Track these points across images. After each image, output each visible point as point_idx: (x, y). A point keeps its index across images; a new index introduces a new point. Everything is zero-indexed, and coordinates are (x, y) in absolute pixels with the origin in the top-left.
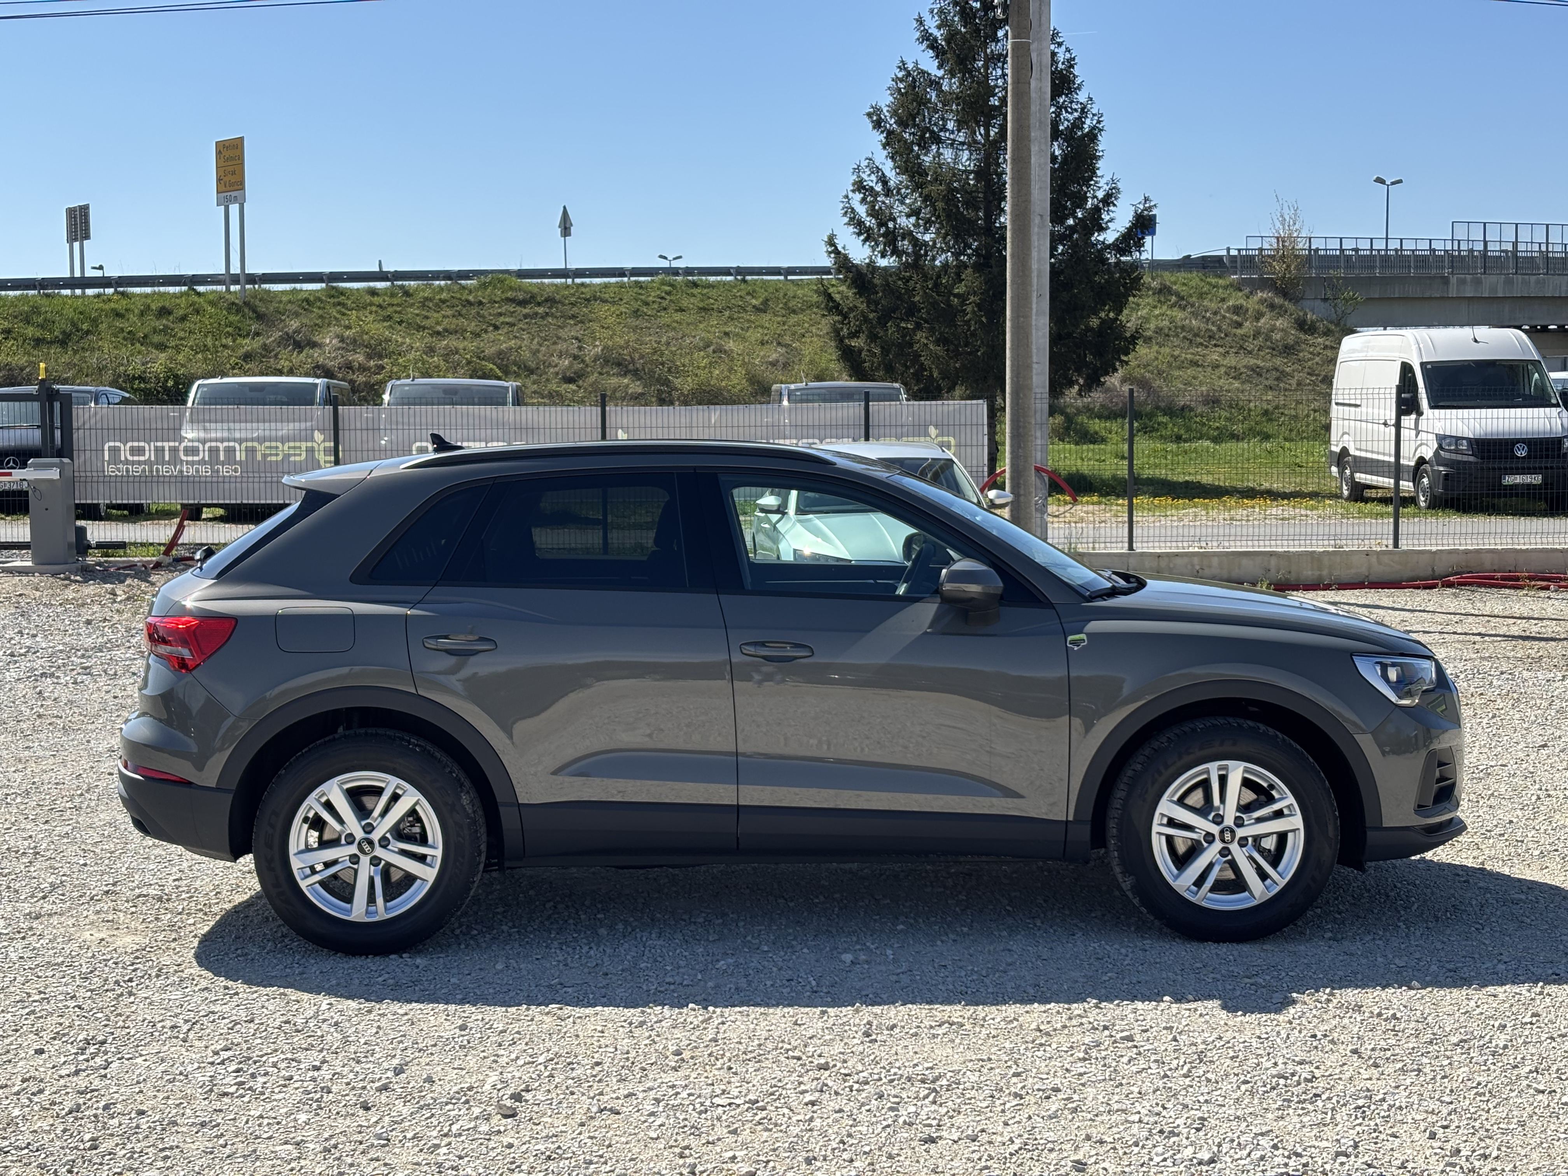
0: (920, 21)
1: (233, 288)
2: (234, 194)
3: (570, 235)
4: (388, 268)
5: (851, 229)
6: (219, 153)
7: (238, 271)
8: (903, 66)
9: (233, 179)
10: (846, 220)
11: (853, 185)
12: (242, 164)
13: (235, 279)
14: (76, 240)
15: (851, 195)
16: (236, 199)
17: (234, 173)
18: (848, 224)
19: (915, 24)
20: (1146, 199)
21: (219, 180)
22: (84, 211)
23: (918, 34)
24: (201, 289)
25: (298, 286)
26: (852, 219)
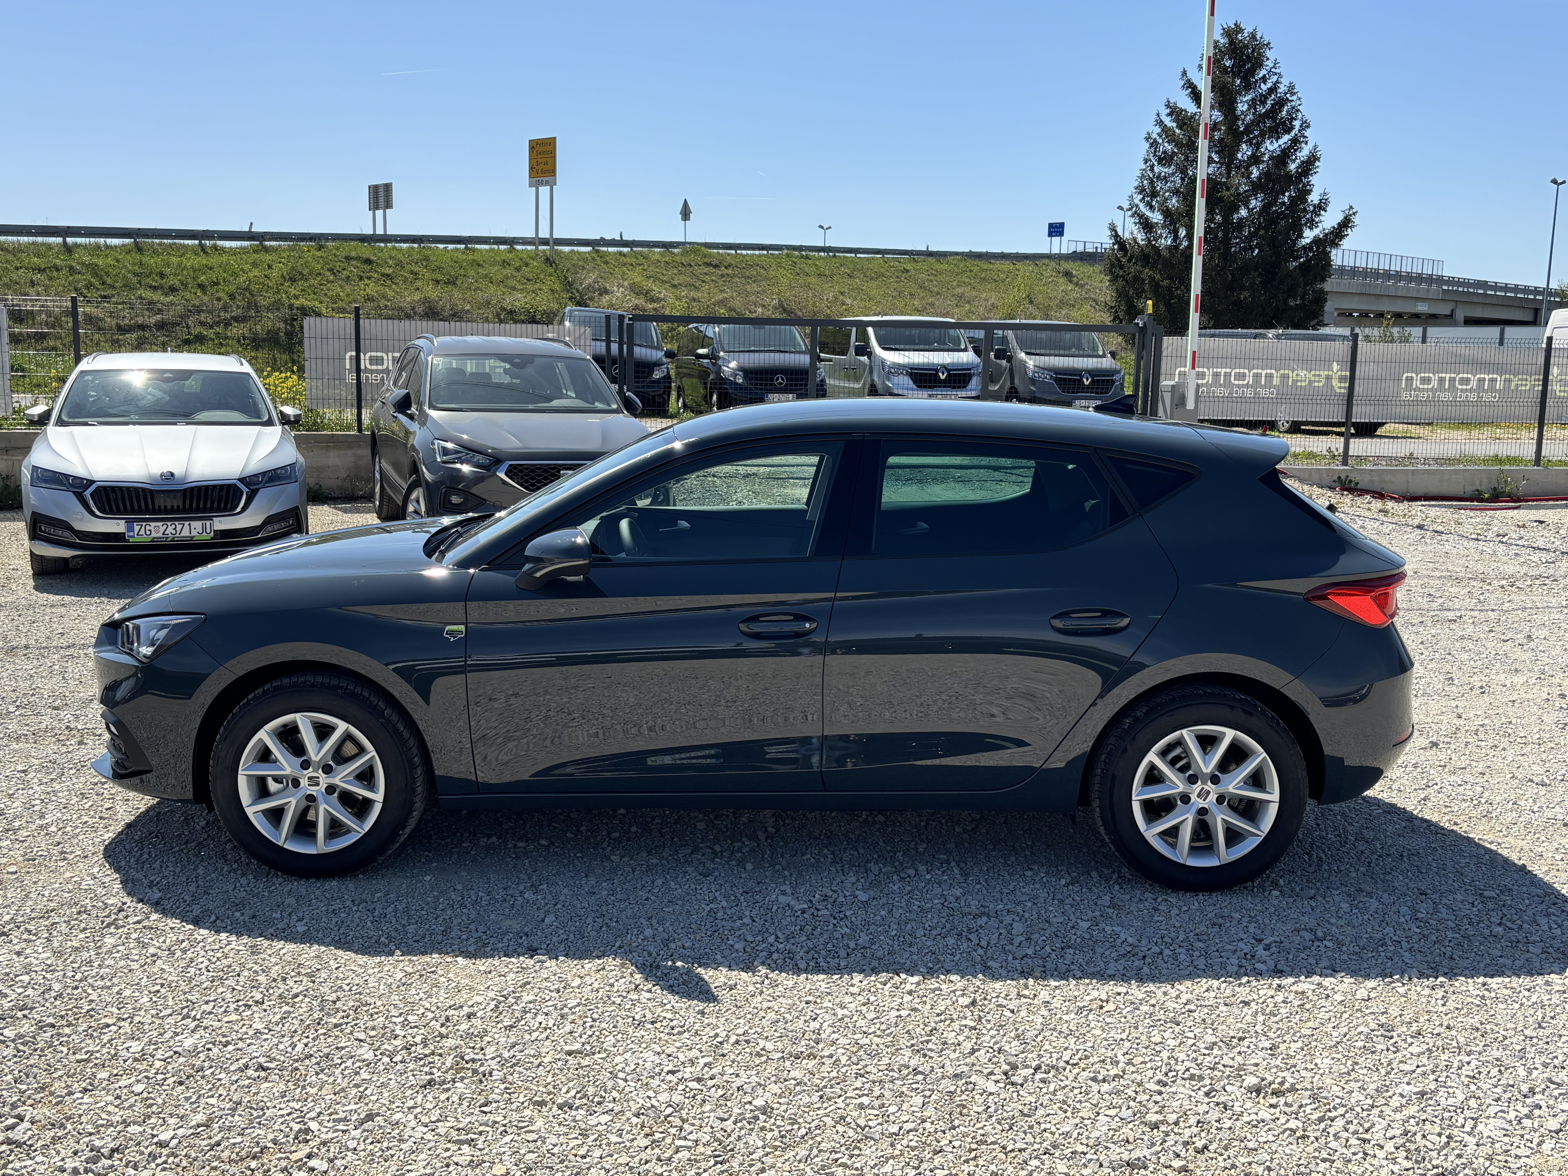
0: (1185, 73)
1: (540, 248)
2: (545, 179)
3: (691, 220)
4: (626, 238)
5: (1132, 220)
6: (532, 148)
7: (547, 236)
8: (1168, 105)
9: (545, 168)
10: (1130, 213)
11: (1136, 187)
12: (555, 157)
13: (545, 242)
14: (377, 208)
15: (1135, 196)
16: (547, 183)
17: (546, 163)
18: (1133, 216)
19: (1180, 76)
20: (1351, 207)
21: (531, 168)
22: (388, 187)
23: (1183, 83)
24: (519, 247)
25: (576, 248)
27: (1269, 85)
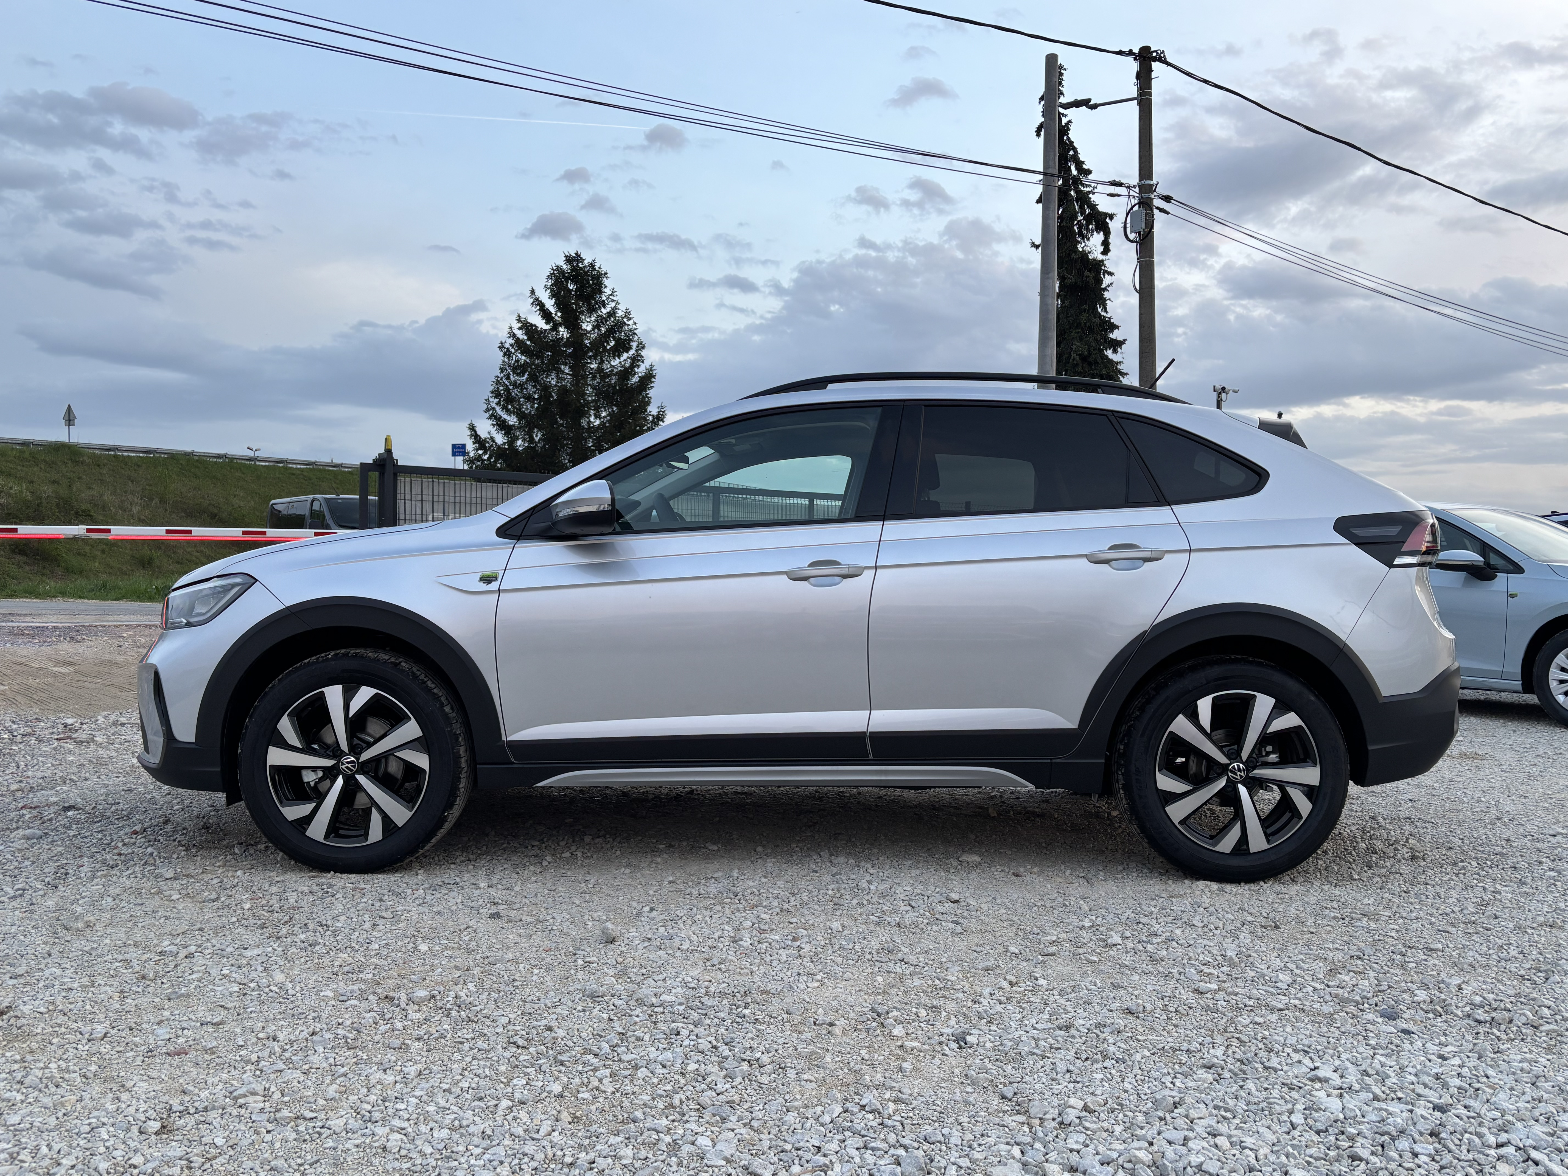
0: (533, 292)
3: (74, 425)
5: (490, 422)
8: (519, 320)
10: (487, 415)
11: (492, 392)
15: (491, 400)
18: (490, 418)
19: (528, 293)
23: (532, 300)
26: (492, 415)
27: (608, 309)
